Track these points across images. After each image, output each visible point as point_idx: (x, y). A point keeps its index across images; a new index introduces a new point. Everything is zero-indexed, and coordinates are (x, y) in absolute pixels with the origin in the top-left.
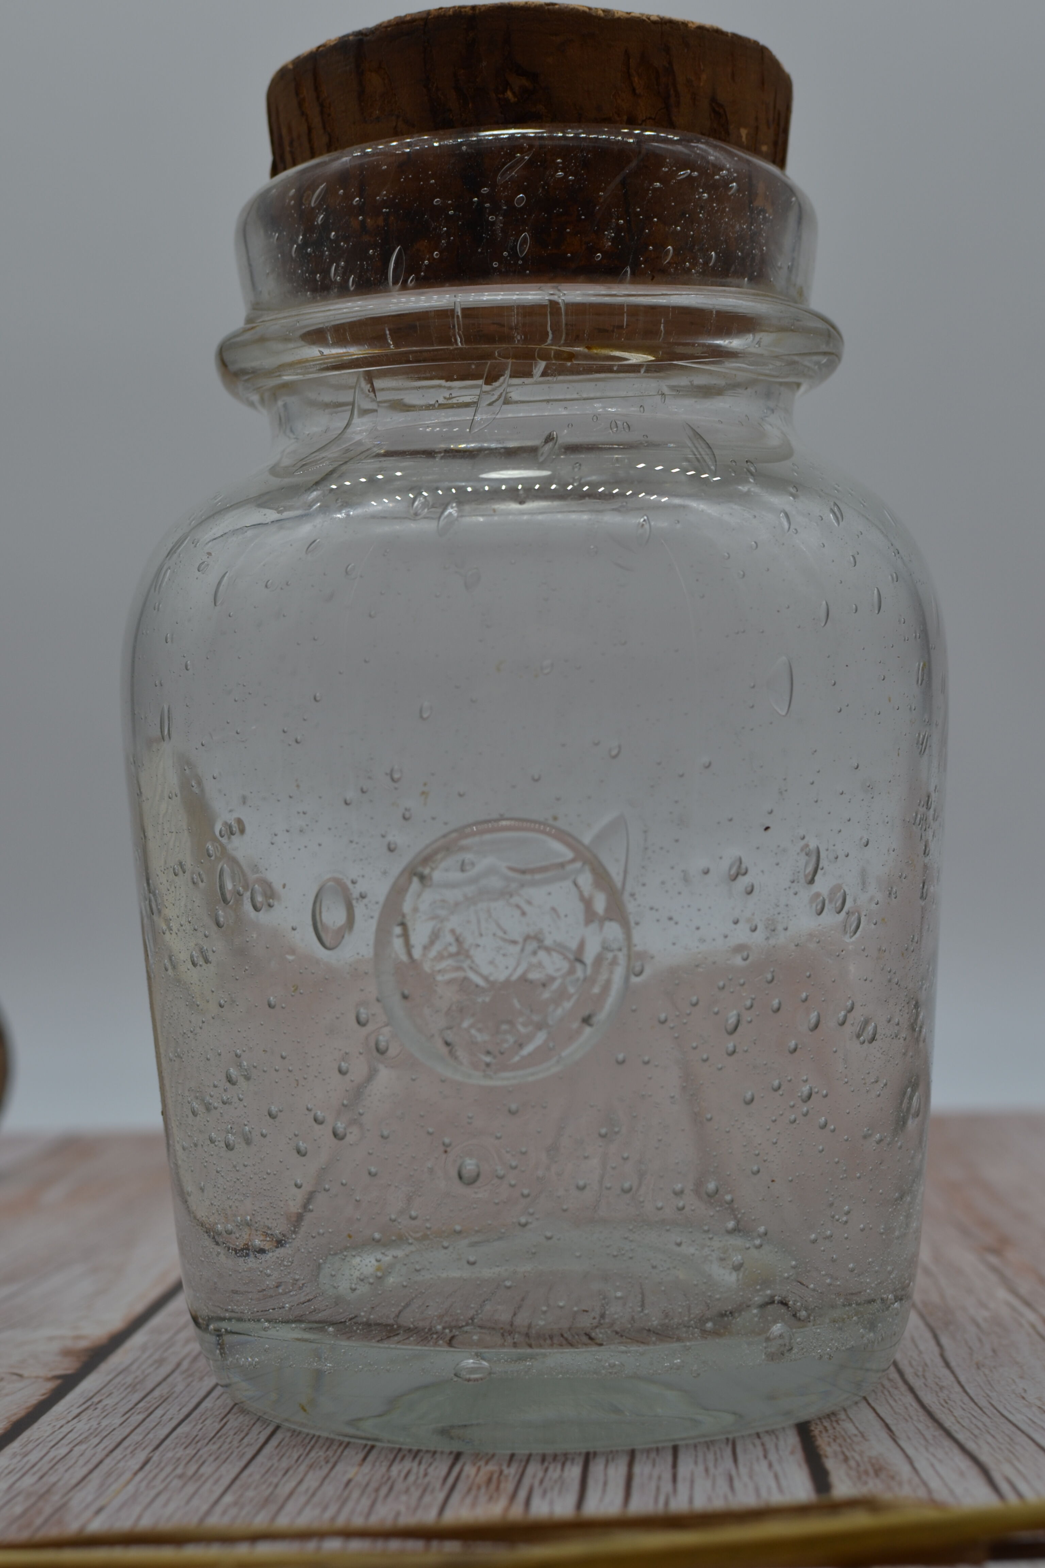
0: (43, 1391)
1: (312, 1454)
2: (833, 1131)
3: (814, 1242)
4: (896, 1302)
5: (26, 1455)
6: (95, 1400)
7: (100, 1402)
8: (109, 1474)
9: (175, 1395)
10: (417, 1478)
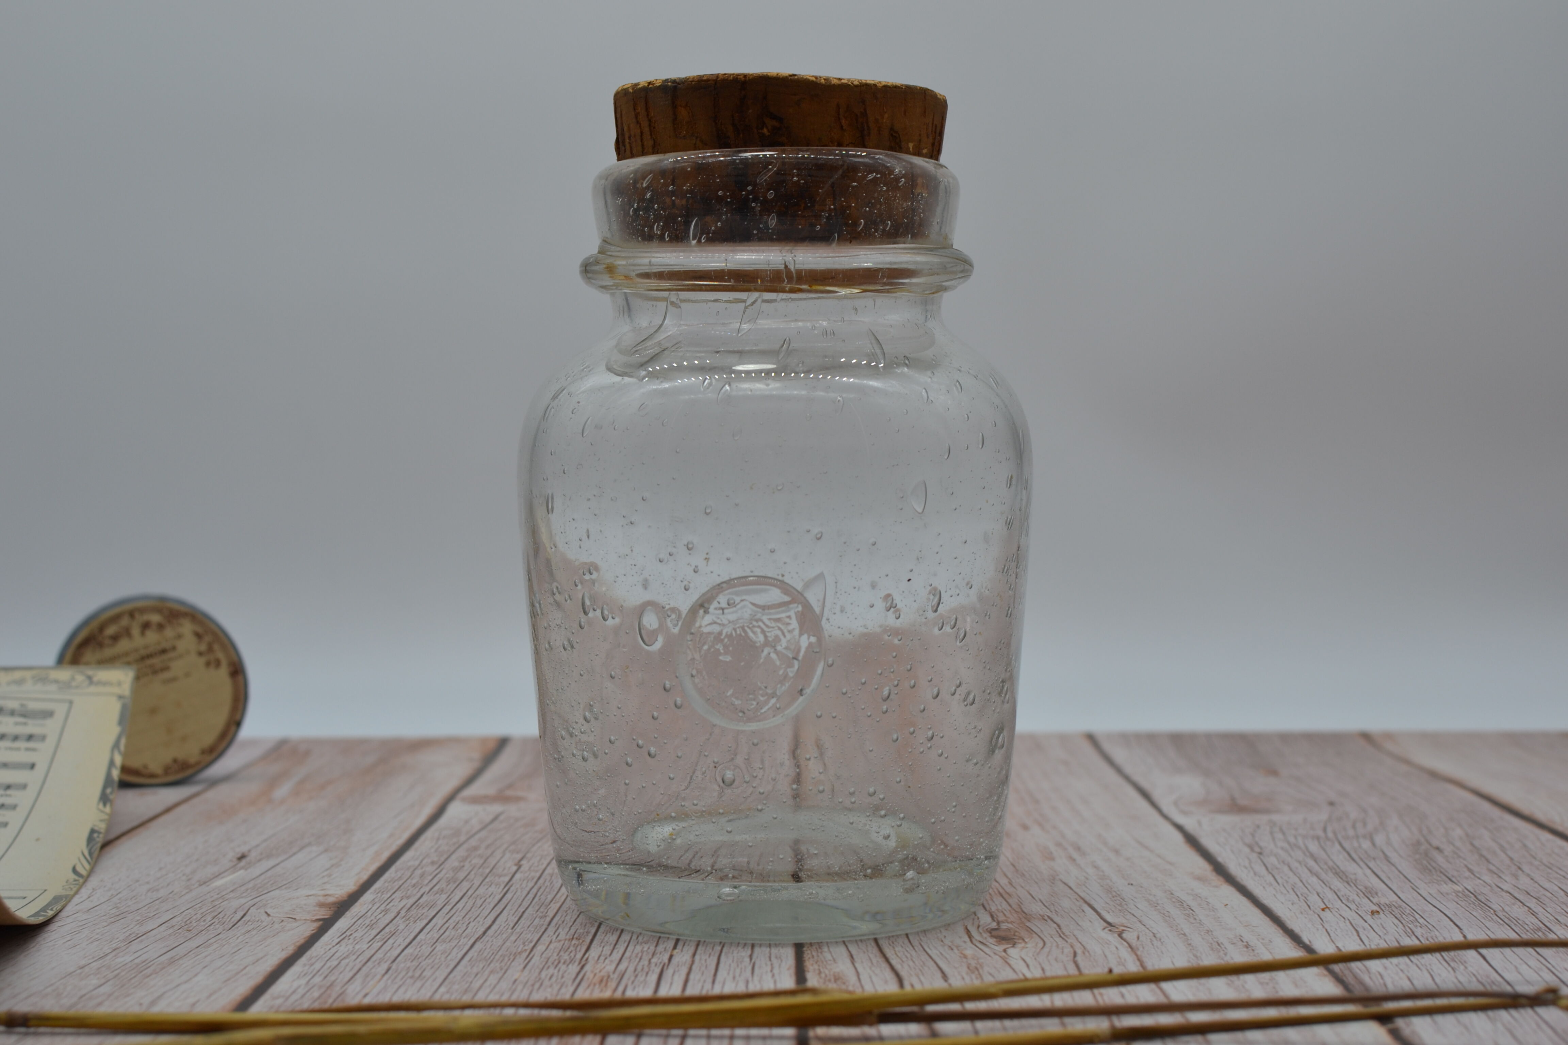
0: (312, 928)
1: (492, 965)
2: (946, 758)
3: (934, 823)
4: (986, 860)
5: (312, 965)
6: (348, 933)
7: (351, 935)
8: (367, 976)
9: (399, 931)
10: (557, 979)
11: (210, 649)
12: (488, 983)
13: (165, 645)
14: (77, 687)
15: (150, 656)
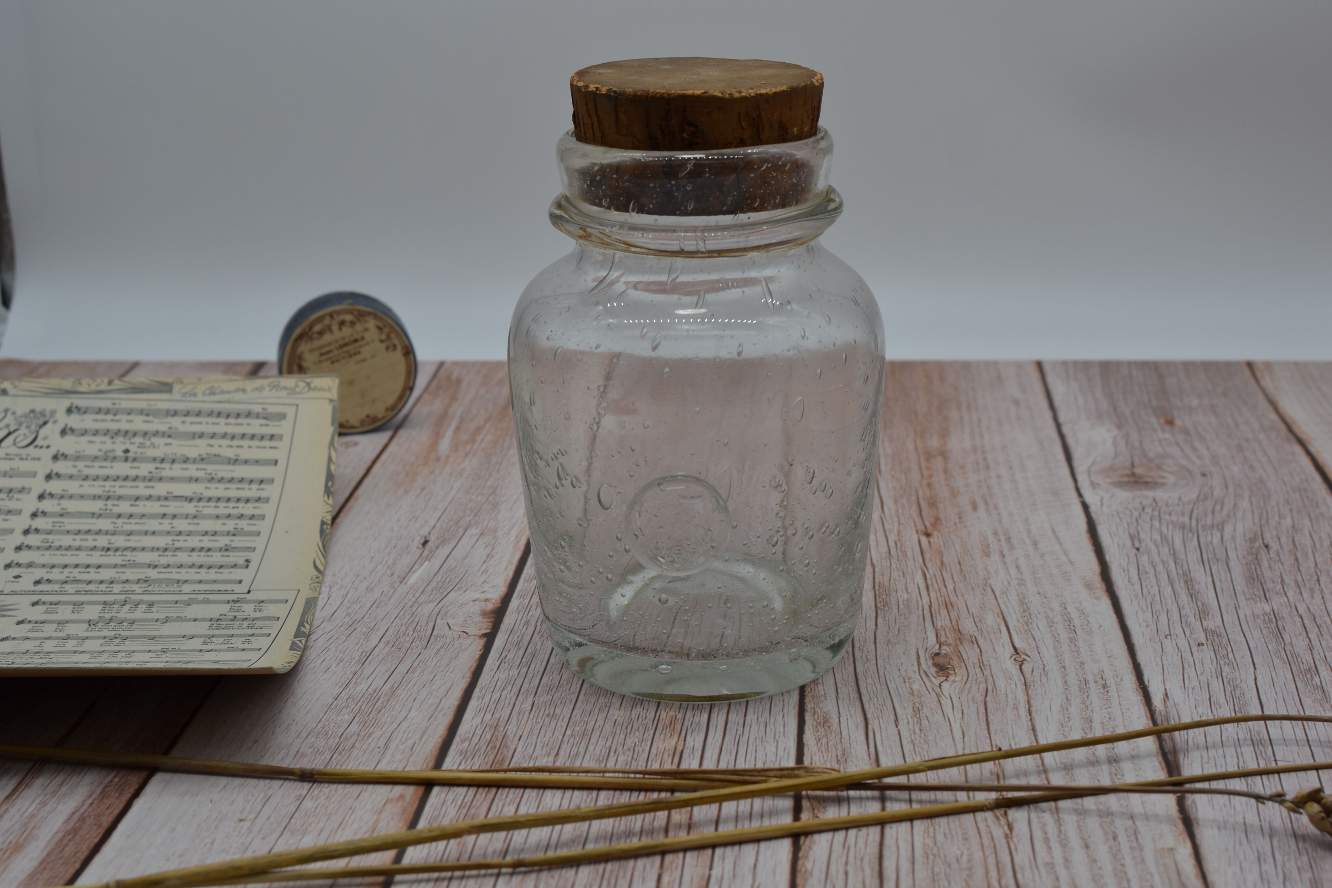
0: (480, 647)
1: (599, 701)
6: (503, 655)
7: (505, 657)
8: (519, 714)
9: (538, 651)
11: (389, 337)
12: (597, 726)
13: (355, 336)
14: (300, 393)
15: (346, 345)
